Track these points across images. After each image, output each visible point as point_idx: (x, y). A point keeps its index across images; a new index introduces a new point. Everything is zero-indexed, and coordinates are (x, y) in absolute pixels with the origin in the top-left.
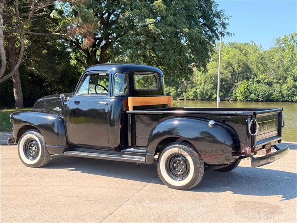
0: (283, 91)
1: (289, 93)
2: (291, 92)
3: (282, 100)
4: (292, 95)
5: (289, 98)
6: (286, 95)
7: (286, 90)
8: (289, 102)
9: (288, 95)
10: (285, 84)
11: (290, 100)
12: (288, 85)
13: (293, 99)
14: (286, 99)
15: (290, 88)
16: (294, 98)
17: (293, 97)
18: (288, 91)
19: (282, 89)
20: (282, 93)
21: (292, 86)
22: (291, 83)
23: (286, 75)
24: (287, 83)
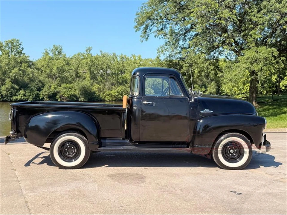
0: (2, 92)
1: (8, 94)
2: (10, 93)
3: (1, 100)
4: (11, 95)
5: (8, 98)
6: (6, 95)
7: (5, 90)
8: (8, 101)
9: (6, 96)
10: (4, 86)
11: (9, 100)
12: (7, 86)
13: (11, 99)
14: (6, 99)
15: (8, 89)
16: (13, 98)
17: (11, 97)
18: (7, 92)
19: (1, 90)
20: (2, 94)
21: (10, 88)
22: (9, 85)
23: (4, 78)
24: (5, 85)
